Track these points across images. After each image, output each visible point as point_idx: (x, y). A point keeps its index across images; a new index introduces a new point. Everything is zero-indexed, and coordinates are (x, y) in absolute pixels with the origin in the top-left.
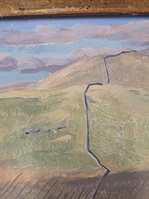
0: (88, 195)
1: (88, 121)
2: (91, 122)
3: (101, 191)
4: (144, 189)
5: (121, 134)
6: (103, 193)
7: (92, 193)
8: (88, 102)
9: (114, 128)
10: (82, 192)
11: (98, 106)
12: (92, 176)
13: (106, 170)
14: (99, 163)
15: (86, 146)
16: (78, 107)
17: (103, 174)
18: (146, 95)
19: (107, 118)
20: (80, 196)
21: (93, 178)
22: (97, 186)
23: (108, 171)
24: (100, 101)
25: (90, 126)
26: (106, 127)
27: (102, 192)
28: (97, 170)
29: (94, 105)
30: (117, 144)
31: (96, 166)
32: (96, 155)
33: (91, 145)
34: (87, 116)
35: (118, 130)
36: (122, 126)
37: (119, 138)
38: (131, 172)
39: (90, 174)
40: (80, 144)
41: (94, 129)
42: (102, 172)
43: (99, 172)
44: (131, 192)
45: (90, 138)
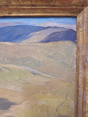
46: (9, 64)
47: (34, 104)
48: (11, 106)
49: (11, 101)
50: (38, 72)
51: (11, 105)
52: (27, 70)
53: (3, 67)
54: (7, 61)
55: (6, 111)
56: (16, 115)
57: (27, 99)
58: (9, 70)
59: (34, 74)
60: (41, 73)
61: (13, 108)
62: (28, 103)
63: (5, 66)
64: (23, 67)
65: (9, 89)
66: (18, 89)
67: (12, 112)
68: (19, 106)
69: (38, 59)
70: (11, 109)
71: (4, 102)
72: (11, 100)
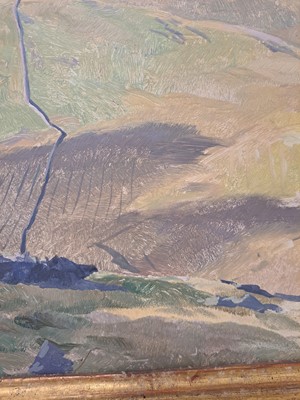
0: (35, 178)
1: (24, 52)
2: (29, 54)
3: (55, 170)
4: (123, 163)
5: (77, 71)
6: (60, 173)
7: (43, 175)
8: (22, 22)
9: (64, 61)
10: (26, 175)
11: (37, 28)
12: (39, 145)
13: (60, 133)
14: (48, 120)
15: (25, 94)
16: (8, 31)
17: (55, 140)
18: (106, 8)
19: (53, 46)
20: (23, 182)
21: (41, 147)
22: (48, 162)
23: (64, 134)
24: (40, 19)
25: (29, 60)
26: (53, 61)
27: (58, 172)
28: (46, 134)
29: (32, 26)
30: (72, 88)
31: (44, 126)
32: (41, 107)
33: (32, 92)
34: (23, 45)
35: (72, 66)
36: (77, 58)
37: (75, 78)
38: (99, 133)
39: (37, 141)
40: (16, 92)
41: (35, 65)
42: (54, 137)
43: (49, 137)
44: (104, 169)
45: (30, 80)
46: (205, 19)
47: (271, 143)
48: (206, 152)
49: (205, 133)
50: (285, 44)
51: (204, 149)
52: (254, 37)
53: (187, 27)
54: (199, 11)
55: (190, 166)
56: (218, 182)
57: (252, 128)
58: (205, 37)
59: (274, 50)
60: (292, 47)
61: (209, 159)
62: (255, 141)
63: (193, 24)
64: (243, 28)
65: (202, 95)
66: (226, 95)
67: (205, 170)
68: (228, 149)
69: (284, 5)
70: (204, 161)
71: (184, 139)
72: (206, 131)
